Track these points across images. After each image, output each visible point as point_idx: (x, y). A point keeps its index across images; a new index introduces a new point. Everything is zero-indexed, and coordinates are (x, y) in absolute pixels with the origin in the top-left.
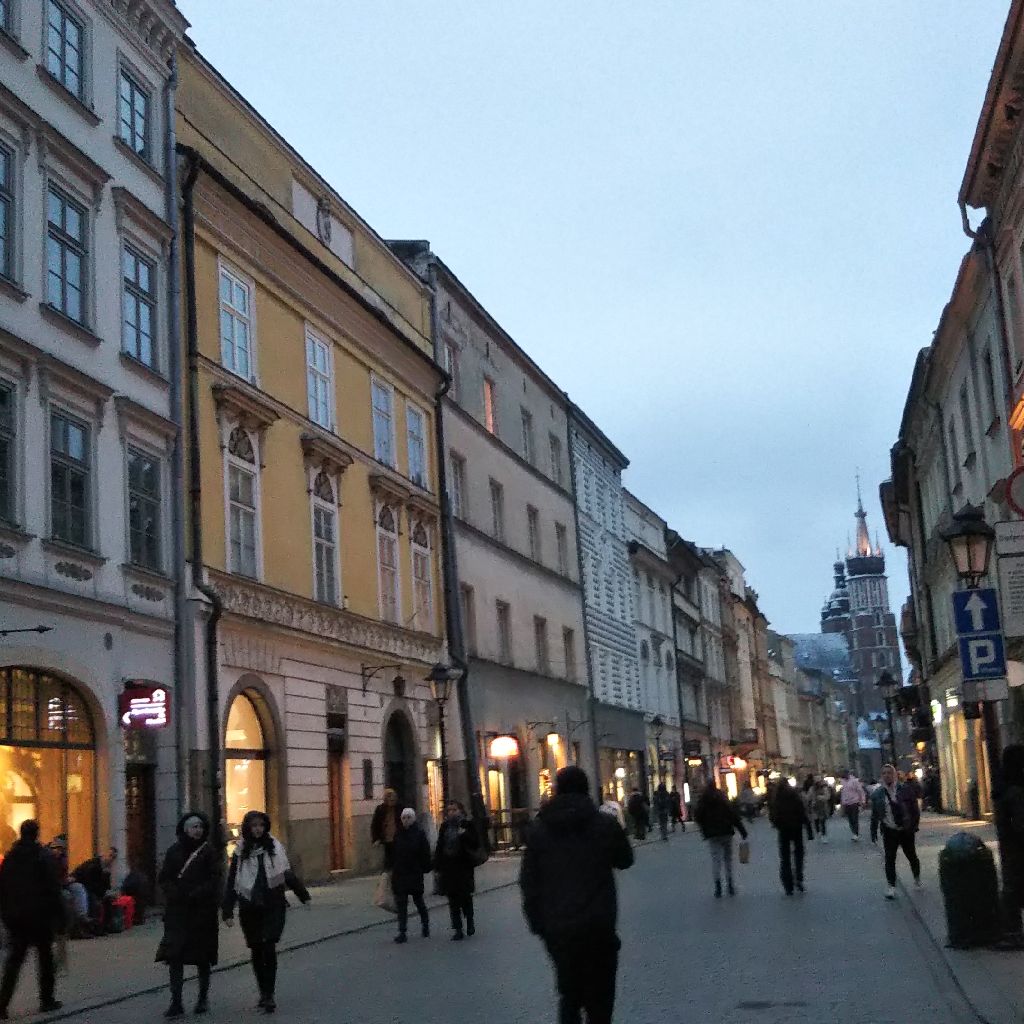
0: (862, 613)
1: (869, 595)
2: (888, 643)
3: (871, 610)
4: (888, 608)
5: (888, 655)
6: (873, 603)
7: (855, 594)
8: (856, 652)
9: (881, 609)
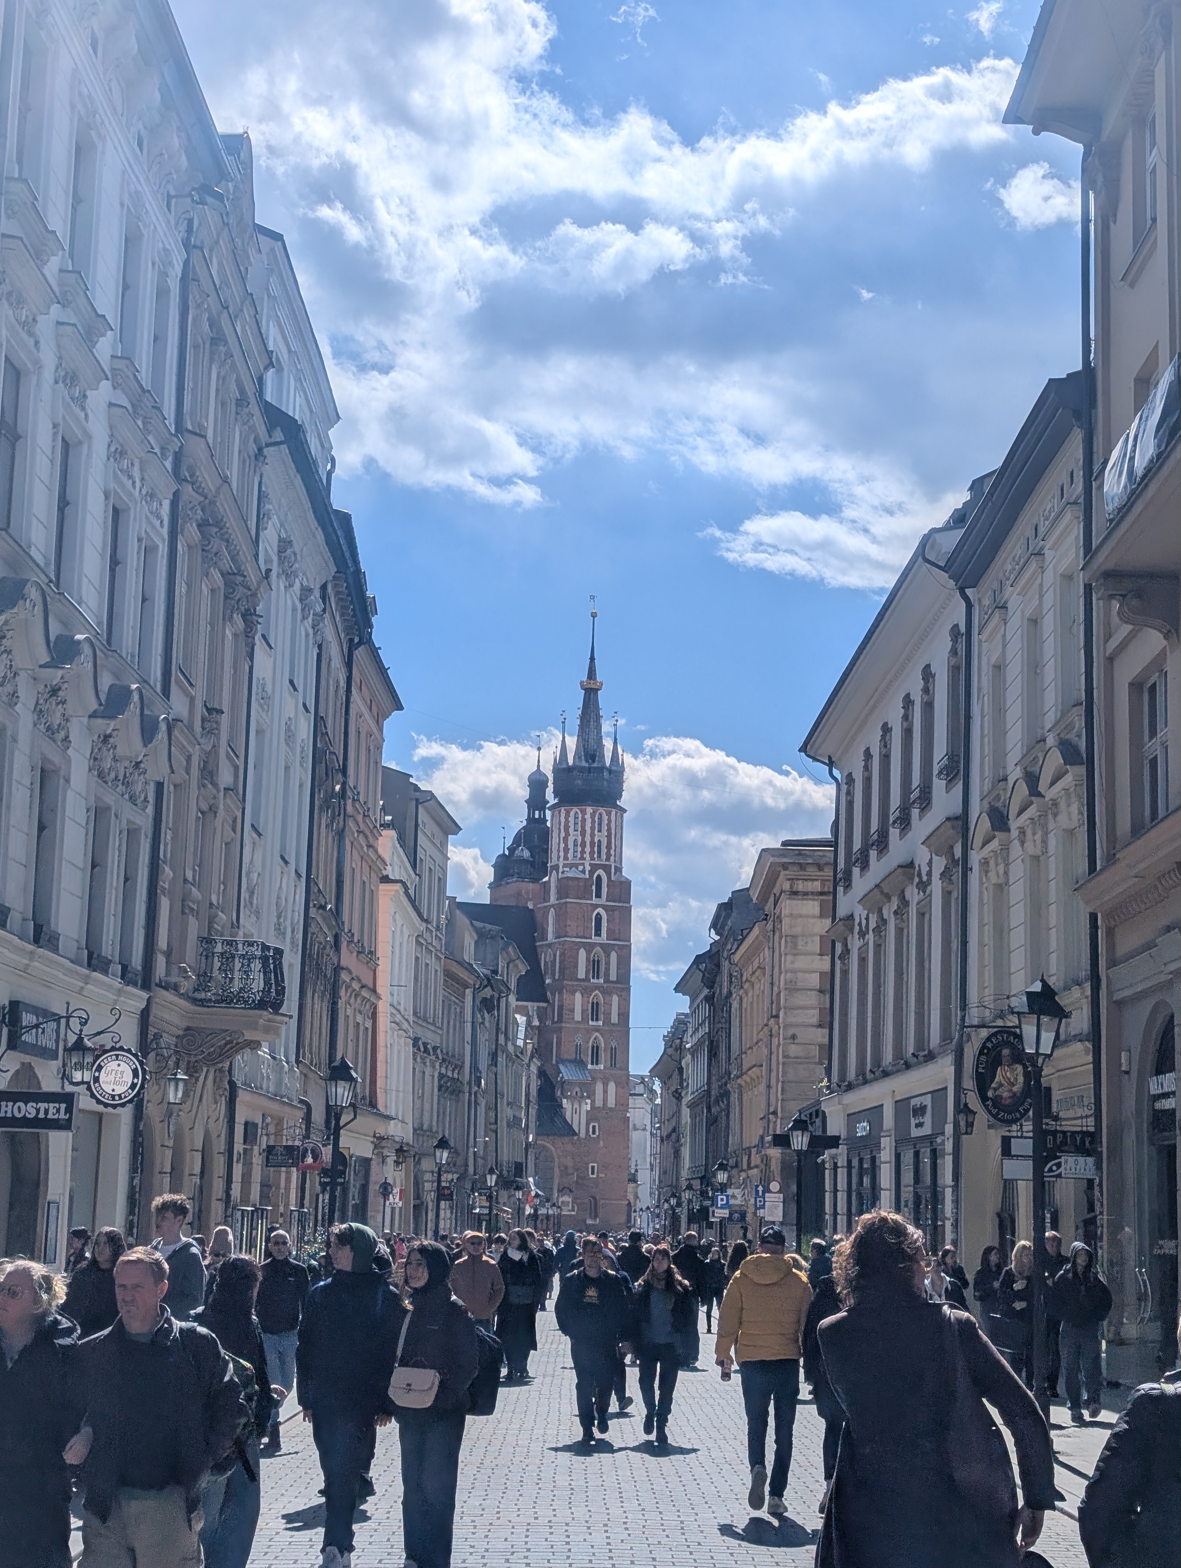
0: (571, 873)
1: (588, 839)
2: (611, 934)
3: (588, 868)
4: (619, 870)
5: (608, 956)
6: (592, 859)
7: (563, 834)
8: (550, 946)
9: (607, 868)
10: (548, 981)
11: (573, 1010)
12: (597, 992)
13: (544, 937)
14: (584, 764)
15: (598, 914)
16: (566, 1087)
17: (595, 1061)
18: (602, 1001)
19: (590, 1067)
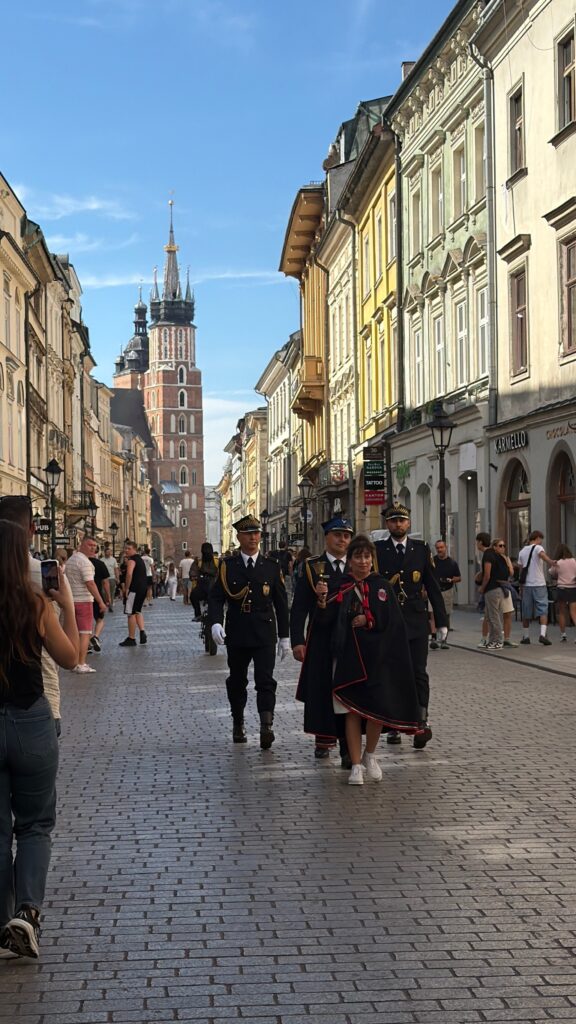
0: (163, 367)
1: (173, 346)
2: (190, 405)
3: (174, 364)
4: (193, 364)
5: (189, 418)
6: (176, 358)
7: (157, 344)
8: (153, 412)
9: (186, 364)
10: (153, 434)
11: (168, 452)
12: (183, 440)
13: (149, 407)
14: (169, 300)
15: (182, 392)
16: (166, 498)
17: (183, 482)
18: (186, 445)
19: (180, 485)
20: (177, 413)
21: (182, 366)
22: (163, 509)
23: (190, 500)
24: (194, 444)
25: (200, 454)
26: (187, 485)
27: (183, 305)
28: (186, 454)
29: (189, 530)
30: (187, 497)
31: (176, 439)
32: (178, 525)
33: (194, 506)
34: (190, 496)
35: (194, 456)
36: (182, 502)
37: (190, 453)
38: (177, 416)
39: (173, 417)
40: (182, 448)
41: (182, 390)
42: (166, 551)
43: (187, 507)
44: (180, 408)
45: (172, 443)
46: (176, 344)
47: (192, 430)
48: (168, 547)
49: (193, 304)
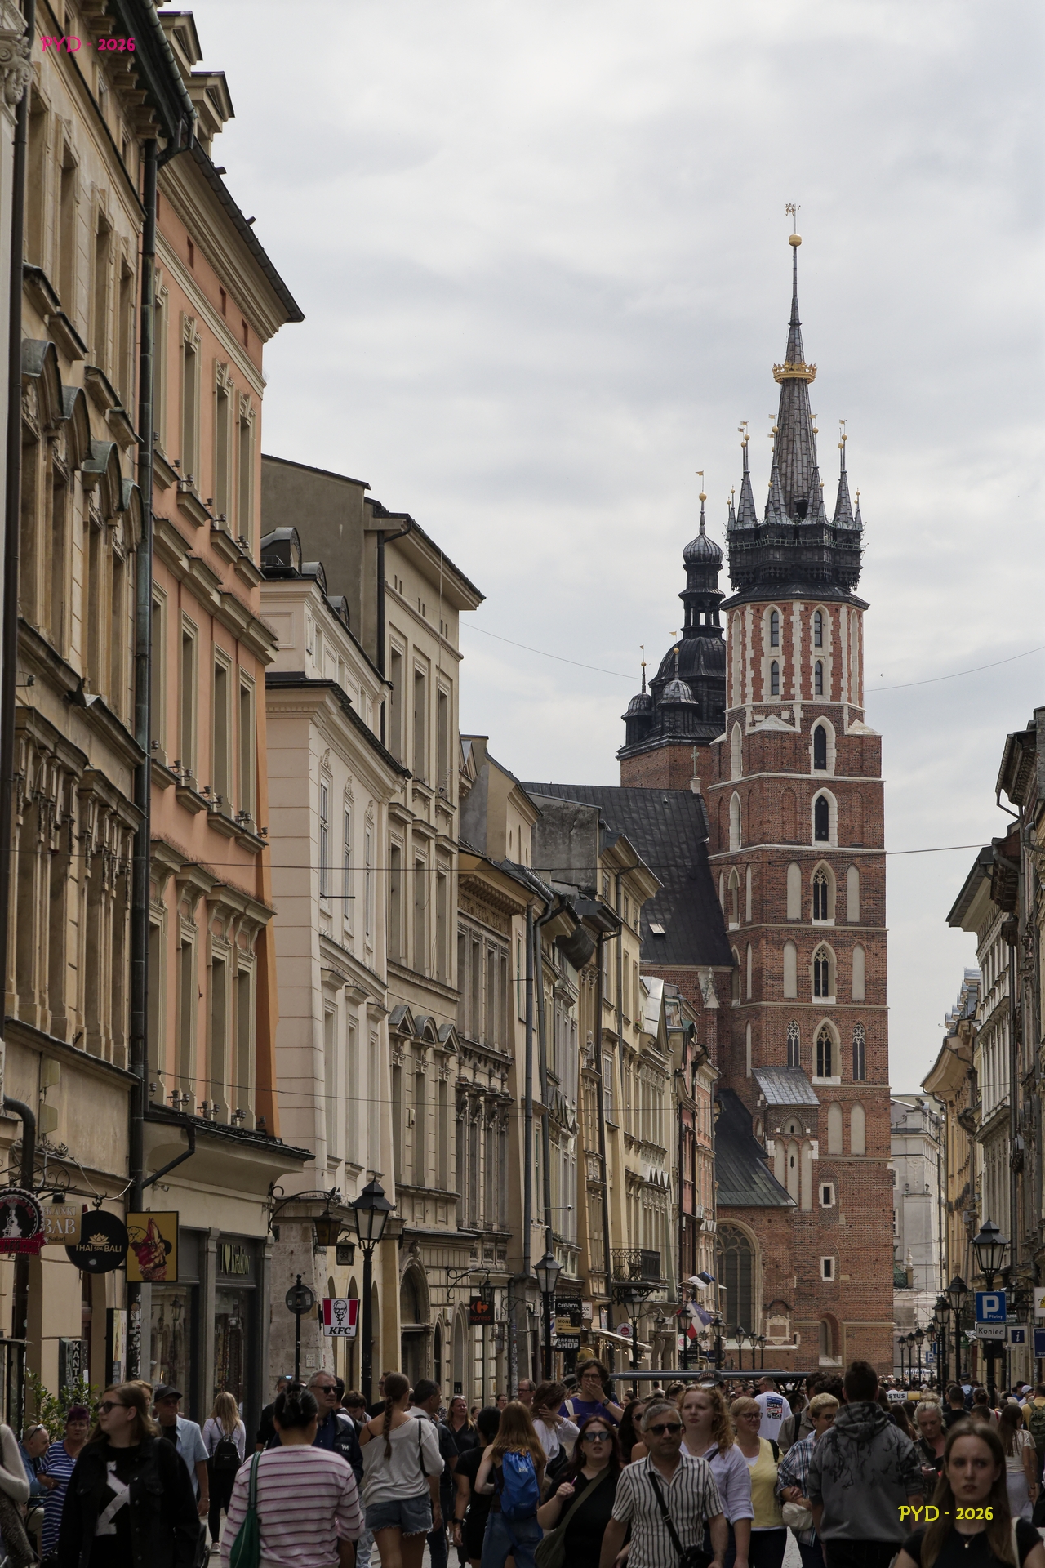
0: (770, 724)
1: (797, 660)
2: (846, 836)
3: (799, 714)
4: (857, 715)
5: (842, 877)
6: (807, 696)
7: (750, 654)
8: (734, 860)
9: (835, 713)
10: (733, 926)
11: (779, 978)
12: (824, 942)
13: (722, 843)
14: (787, 521)
15: (821, 799)
16: (773, 1118)
17: (825, 1069)
18: (833, 959)
19: (816, 1080)
20: (806, 860)
21: (822, 720)
22: (764, 1155)
23: (846, 1126)
24: (858, 955)
25: (877, 987)
26: (835, 1080)
27: (827, 539)
28: (833, 986)
29: (842, 1220)
30: (834, 1117)
31: (805, 940)
32: (807, 1205)
33: (858, 1145)
34: (846, 1112)
35: (858, 991)
36: (820, 1133)
37: (846, 984)
38: (805, 871)
39: (794, 874)
40: (822, 968)
41: (824, 791)
42: (768, 1282)
43: (835, 1147)
44: (818, 846)
45: (789, 952)
46: (806, 653)
47: (853, 914)
48: (775, 1271)
49: (857, 534)
